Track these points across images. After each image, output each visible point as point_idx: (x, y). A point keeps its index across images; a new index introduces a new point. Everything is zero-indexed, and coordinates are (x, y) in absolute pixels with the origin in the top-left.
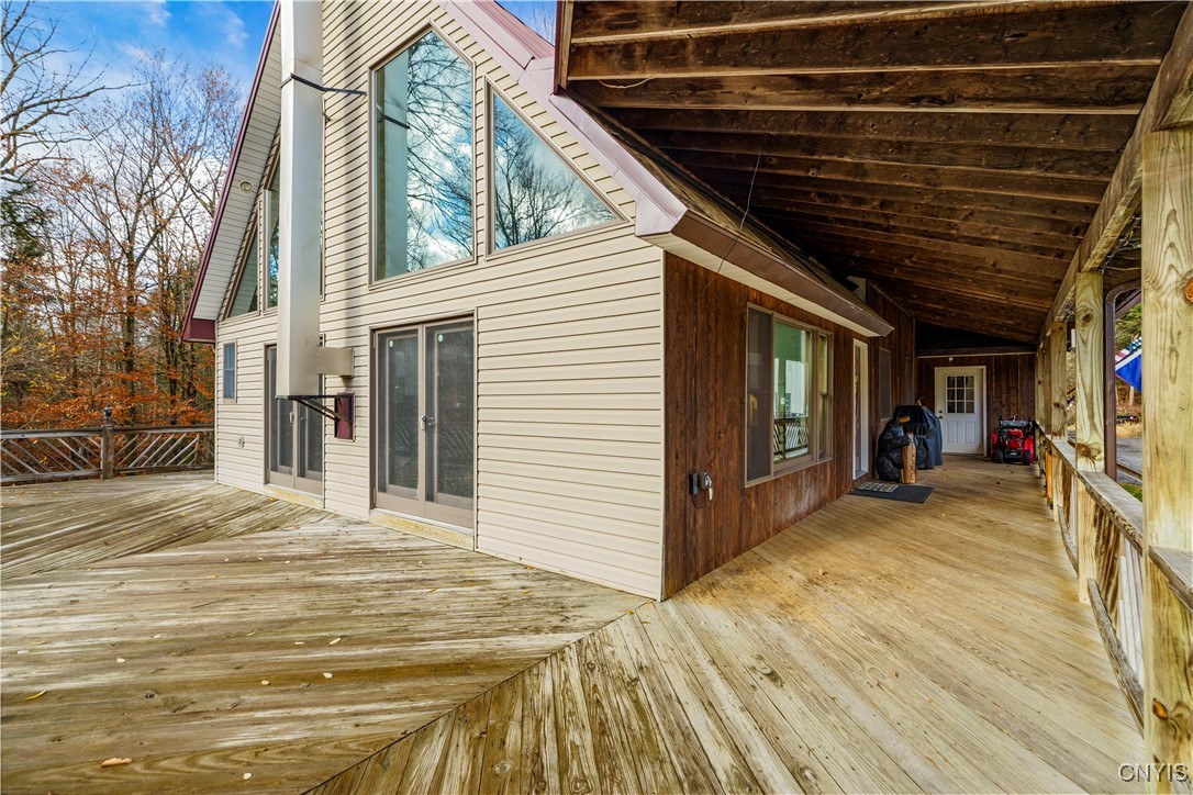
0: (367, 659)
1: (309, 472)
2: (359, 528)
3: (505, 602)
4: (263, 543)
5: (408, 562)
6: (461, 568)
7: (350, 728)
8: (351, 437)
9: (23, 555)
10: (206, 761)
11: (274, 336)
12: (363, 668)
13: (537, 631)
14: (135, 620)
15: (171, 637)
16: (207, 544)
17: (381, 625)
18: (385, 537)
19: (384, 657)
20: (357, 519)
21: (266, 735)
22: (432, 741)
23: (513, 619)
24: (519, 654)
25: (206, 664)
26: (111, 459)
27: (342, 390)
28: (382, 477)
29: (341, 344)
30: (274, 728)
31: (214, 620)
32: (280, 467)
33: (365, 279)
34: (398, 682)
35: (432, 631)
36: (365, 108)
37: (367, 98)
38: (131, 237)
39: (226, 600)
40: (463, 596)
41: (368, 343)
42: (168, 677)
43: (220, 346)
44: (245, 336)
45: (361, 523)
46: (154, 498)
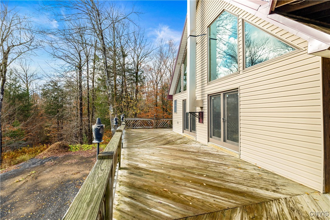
0: (214, 183)
1: (192, 131)
2: (205, 147)
3: (253, 177)
4: (185, 147)
5: (220, 158)
6: (236, 163)
7: (213, 201)
8: (203, 123)
9: (145, 142)
10: (181, 196)
11: (186, 97)
12: (213, 185)
13: (267, 190)
14: (164, 160)
15: (170, 165)
16: (173, 145)
17: (216, 174)
18: (212, 150)
19: (218, 184)
20: (204, 144)
21: (193, 195)
22: (237, 214)
23: (257, 183)
24: (261, 195)
25: (178, 173)
26: (155, 125)
27: (200, 111)
28: (211, 134)
29: (200, 99)
30: (195, 194)
31: (178, 163)
32: (186, 129)
33: (206, 82)
34: (223, 192)
35: (231, 180)
36: (206, 38)
37: (207, 35)
38: (157, 79)
39: (179, 159)
40: (238, 172)
41: (207, 98)
42: (171, 174)
43: (174, 101)
44: (178, 98)
45: (205, 145)
46: (163, 134)
